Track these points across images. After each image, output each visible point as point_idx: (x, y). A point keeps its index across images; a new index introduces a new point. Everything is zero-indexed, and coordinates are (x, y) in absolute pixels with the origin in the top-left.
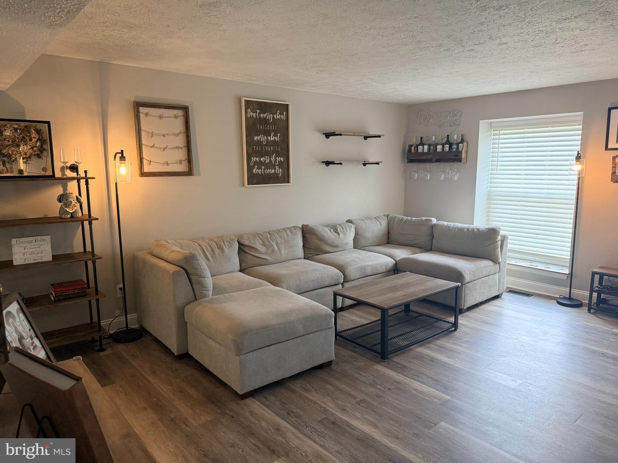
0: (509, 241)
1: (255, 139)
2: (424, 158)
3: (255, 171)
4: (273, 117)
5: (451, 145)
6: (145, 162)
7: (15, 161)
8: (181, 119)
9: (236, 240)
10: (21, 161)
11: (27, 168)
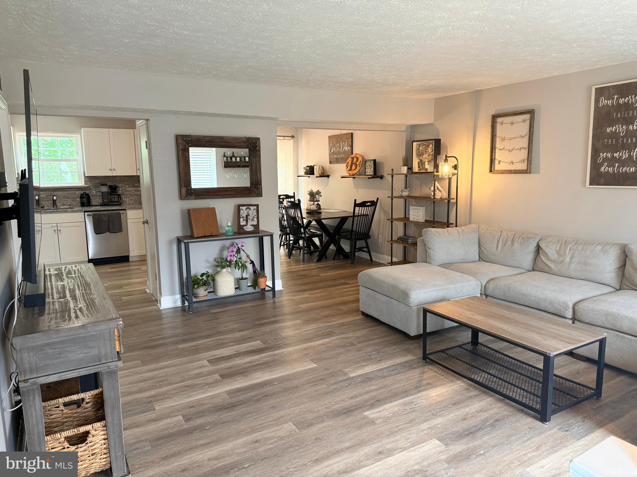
1: (608, 130)
3: (603, 169)
6: (497, 162)
7: (424, 164)
8: (528, 123)
9: (537, 241)
10: (426, 163)
11: (429, 167)
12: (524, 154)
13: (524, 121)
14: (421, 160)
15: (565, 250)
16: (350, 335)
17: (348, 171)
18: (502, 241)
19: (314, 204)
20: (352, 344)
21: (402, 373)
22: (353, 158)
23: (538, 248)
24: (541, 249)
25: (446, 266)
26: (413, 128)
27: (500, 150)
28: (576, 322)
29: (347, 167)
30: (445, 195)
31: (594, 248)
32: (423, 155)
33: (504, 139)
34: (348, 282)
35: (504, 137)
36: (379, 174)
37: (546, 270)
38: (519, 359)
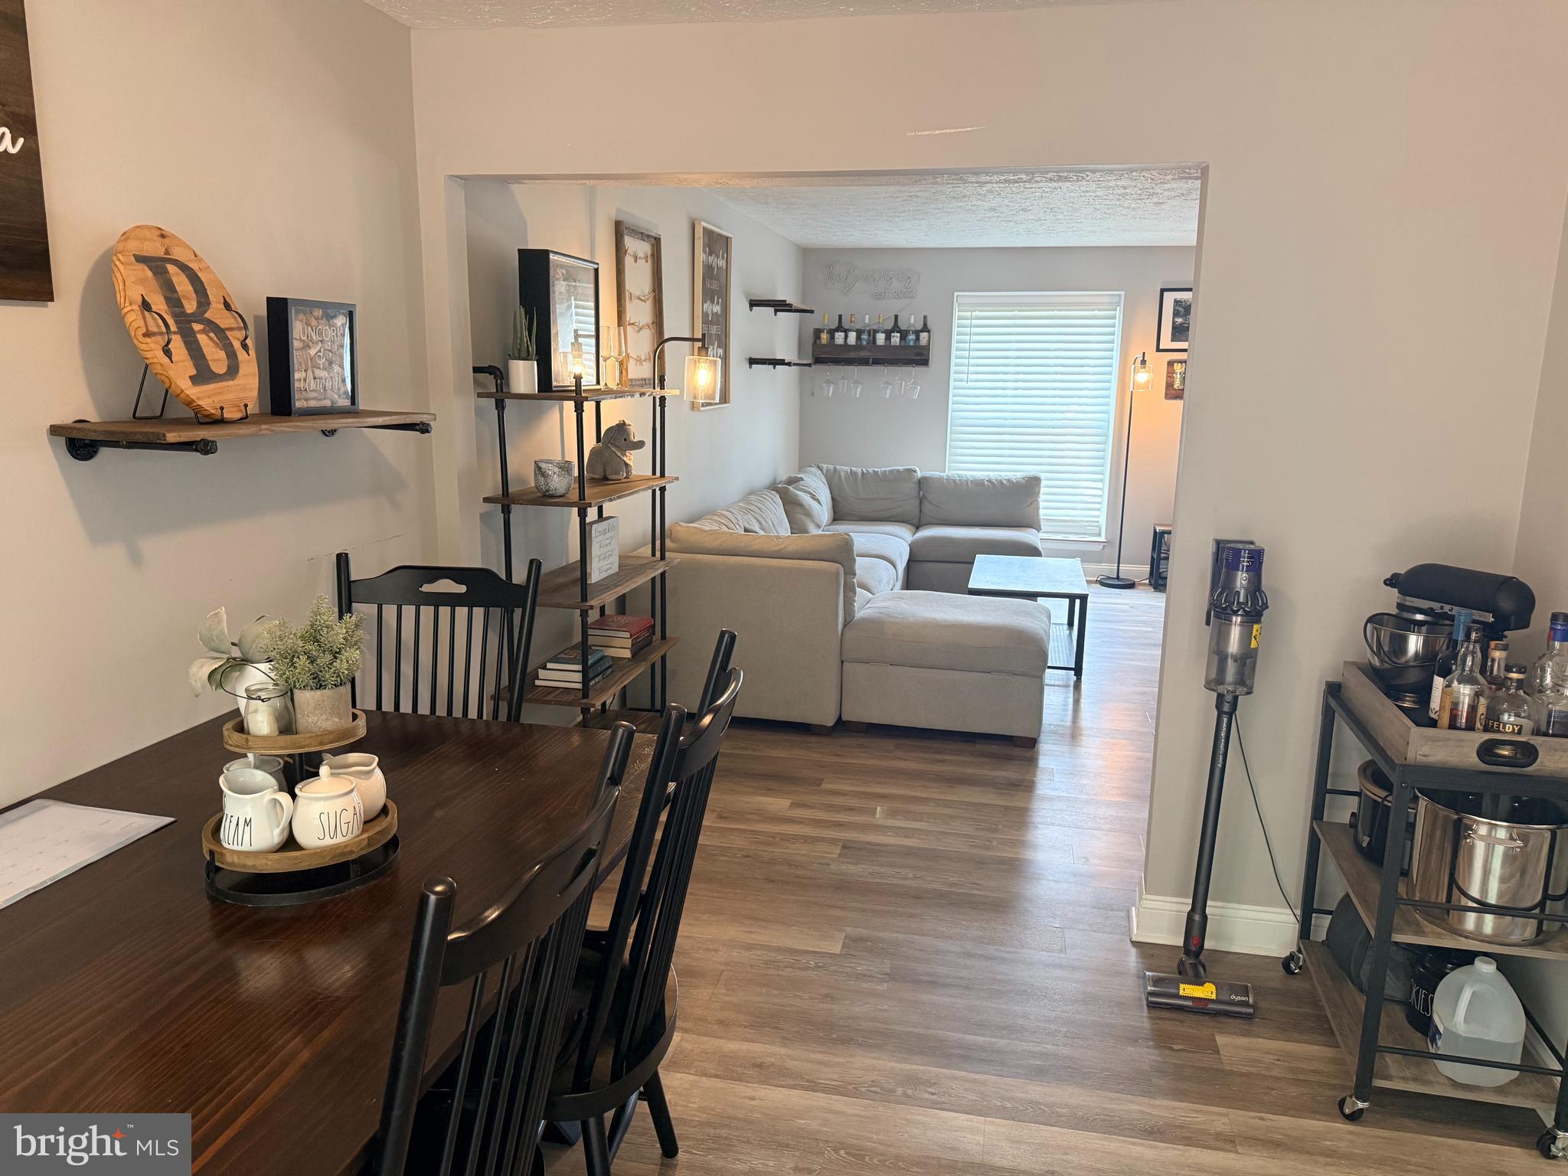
0: (1043, 490)
2: (852, 355)
4: (717, 264)
5: (904, 335)
8: (649, 264)
13: (646, 258)
22: (159, 272)
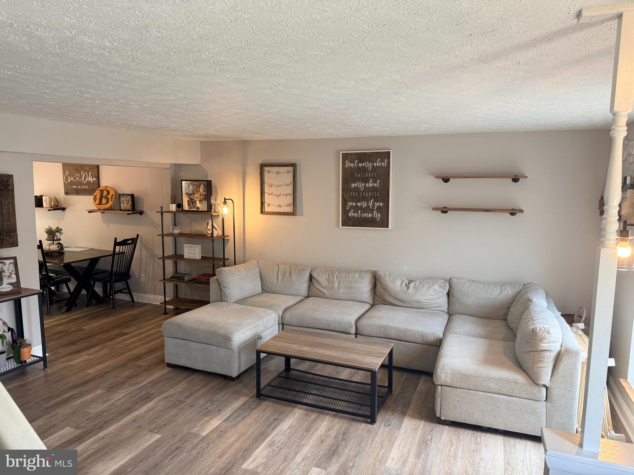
1: (353, 186)
3: (350, 214)
4: (373, 166)
6: (266, 205)
7: (195, 202)
8: (291, 174)
9: (309, 271)
10: (198, 202)
11: (201, 206)
12: (290, 199)
13: (288, 172)
14: (191, 199)
15: (333, 278)
16: (171, 392)
17: (97, 204)
18: (281, 273)
19: (53, 244)
20: (181, 402)
21: (247, 417)
22: (102, 191)
23: (311, 278)
24: (314, 278)
25: (241, 301)
26: (177, 167)
27: (269, 194)
28: (358, 336)
29: (95, 201)
30: (221, 233)
31: (354, 275)
32: (194, 194)
33: (272, 186)
34: (124, 331)
35: (272, 184)
36: (138, 208)
37: (321, 296)
38: (325, 375)
